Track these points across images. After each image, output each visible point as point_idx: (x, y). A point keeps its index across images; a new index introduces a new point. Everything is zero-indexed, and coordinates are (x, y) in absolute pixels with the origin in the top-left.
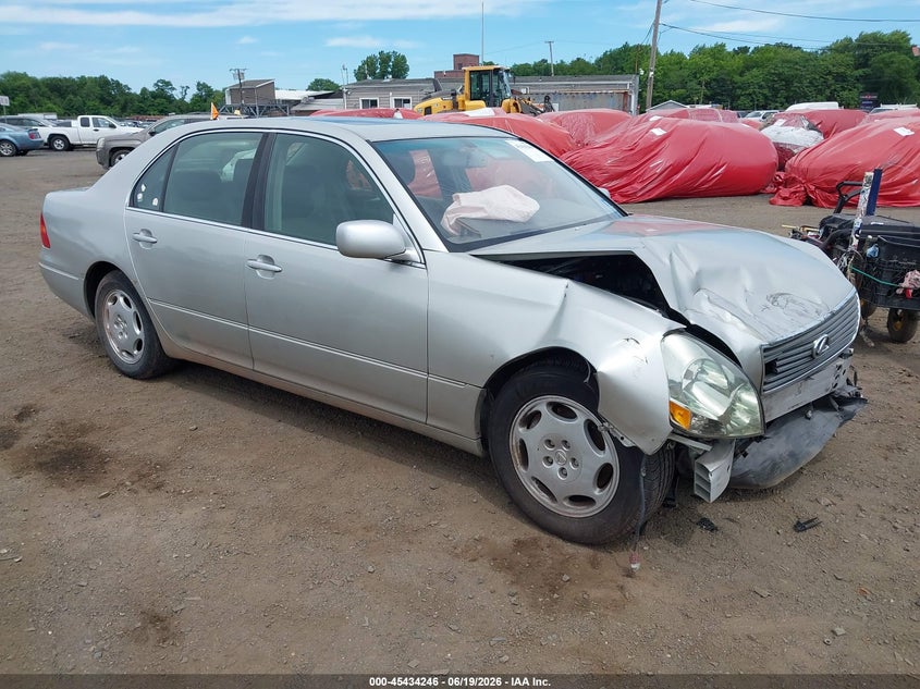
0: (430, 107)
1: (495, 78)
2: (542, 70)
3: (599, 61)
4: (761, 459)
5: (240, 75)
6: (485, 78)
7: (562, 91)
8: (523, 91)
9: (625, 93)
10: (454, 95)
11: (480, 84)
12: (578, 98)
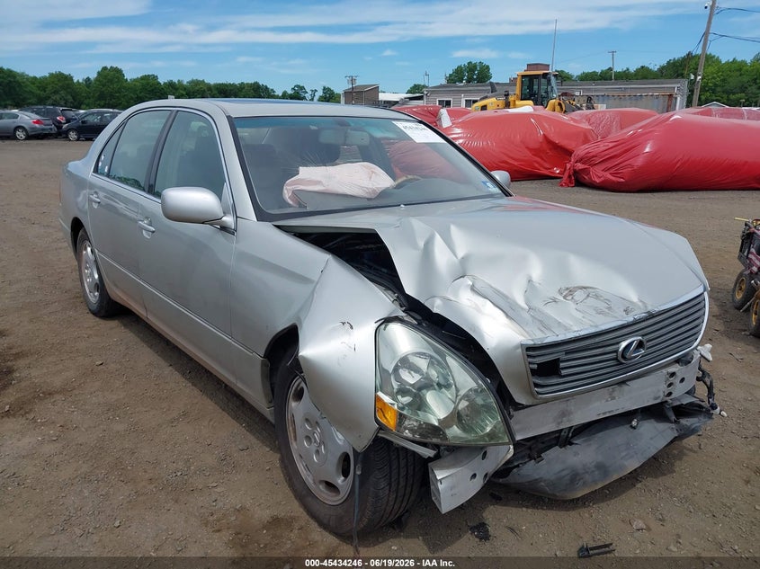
0: (486, 106)
1: (543, 81)
2: (605, 77)
3: (662, 69)
4: (557, 467)
5: (353, 81)
6: (535, 81)
7: (611, 94)
8: (577, 94)
9: (671, 95)
10: (507, 95)
11: (531, 87)
12: (625, 100)
